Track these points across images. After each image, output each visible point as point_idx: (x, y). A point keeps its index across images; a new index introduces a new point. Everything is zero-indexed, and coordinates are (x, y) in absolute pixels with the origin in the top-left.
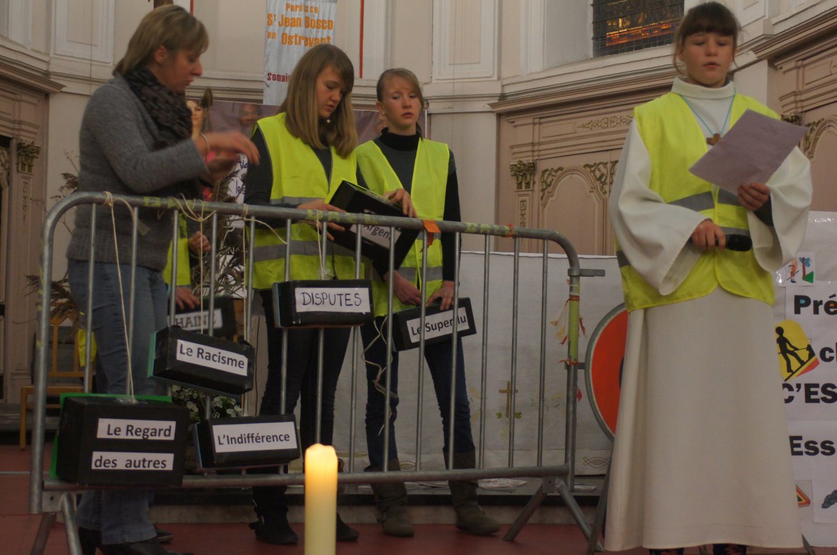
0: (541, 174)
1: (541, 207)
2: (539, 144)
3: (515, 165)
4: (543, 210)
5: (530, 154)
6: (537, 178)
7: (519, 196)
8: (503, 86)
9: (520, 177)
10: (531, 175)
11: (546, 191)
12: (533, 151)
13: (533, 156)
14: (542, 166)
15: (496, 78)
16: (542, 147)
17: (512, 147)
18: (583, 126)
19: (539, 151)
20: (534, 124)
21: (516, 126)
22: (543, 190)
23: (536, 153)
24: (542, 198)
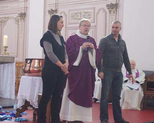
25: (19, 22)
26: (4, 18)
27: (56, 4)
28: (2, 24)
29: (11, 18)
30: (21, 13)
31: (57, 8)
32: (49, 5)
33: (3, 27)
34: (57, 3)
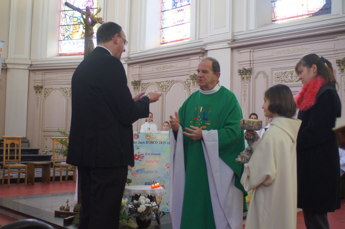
0: (44, 89)
1: (44, 99)
2: (44, 80)
3: (35, 86)
4: (45, 100)
5: (41, 83)
6: (43, 90)
7: (36, 95)
8: (32, 62)
9: (37, 90)
10: (41, 89)
11: (46, 95)
12: (42, 82)
13: (42, 84)
14: (45, 87)
15: (29, 59)
16: (45, 81)
17: (34, 80)
18: (60, 76)
19: (44, 82)
20: (43, 74)
21: (36, 74)
22: (45, 94)
23: (43, 83)
24: (45, 97)
25: (190, 87)
26: (167, 81)
27: (250, 61)
28: (164, 90)
29: (177, 82)
30: (194, 74)
31: (252, 67)
32: (239, 62)
33: (166, 94)
34: (252, 59)
